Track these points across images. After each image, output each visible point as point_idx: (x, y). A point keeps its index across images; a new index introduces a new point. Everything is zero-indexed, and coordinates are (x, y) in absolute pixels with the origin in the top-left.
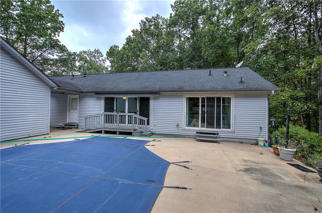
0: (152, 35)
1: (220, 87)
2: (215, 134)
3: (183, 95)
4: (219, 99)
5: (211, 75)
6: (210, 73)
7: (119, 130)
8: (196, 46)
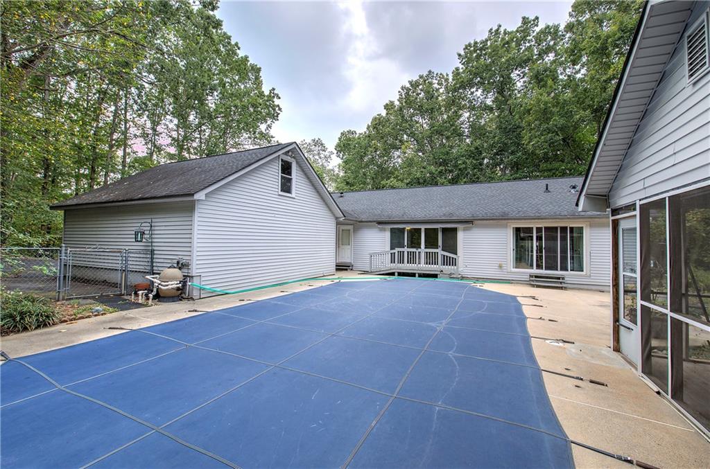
0: (421, 110)
1: (566, 213)
2: (559, 278)
3: (508, 224)
4: (564, 229)
5: (549, 192)
6: (547, 189)
7: (419, 272)
8: (510, 124)
